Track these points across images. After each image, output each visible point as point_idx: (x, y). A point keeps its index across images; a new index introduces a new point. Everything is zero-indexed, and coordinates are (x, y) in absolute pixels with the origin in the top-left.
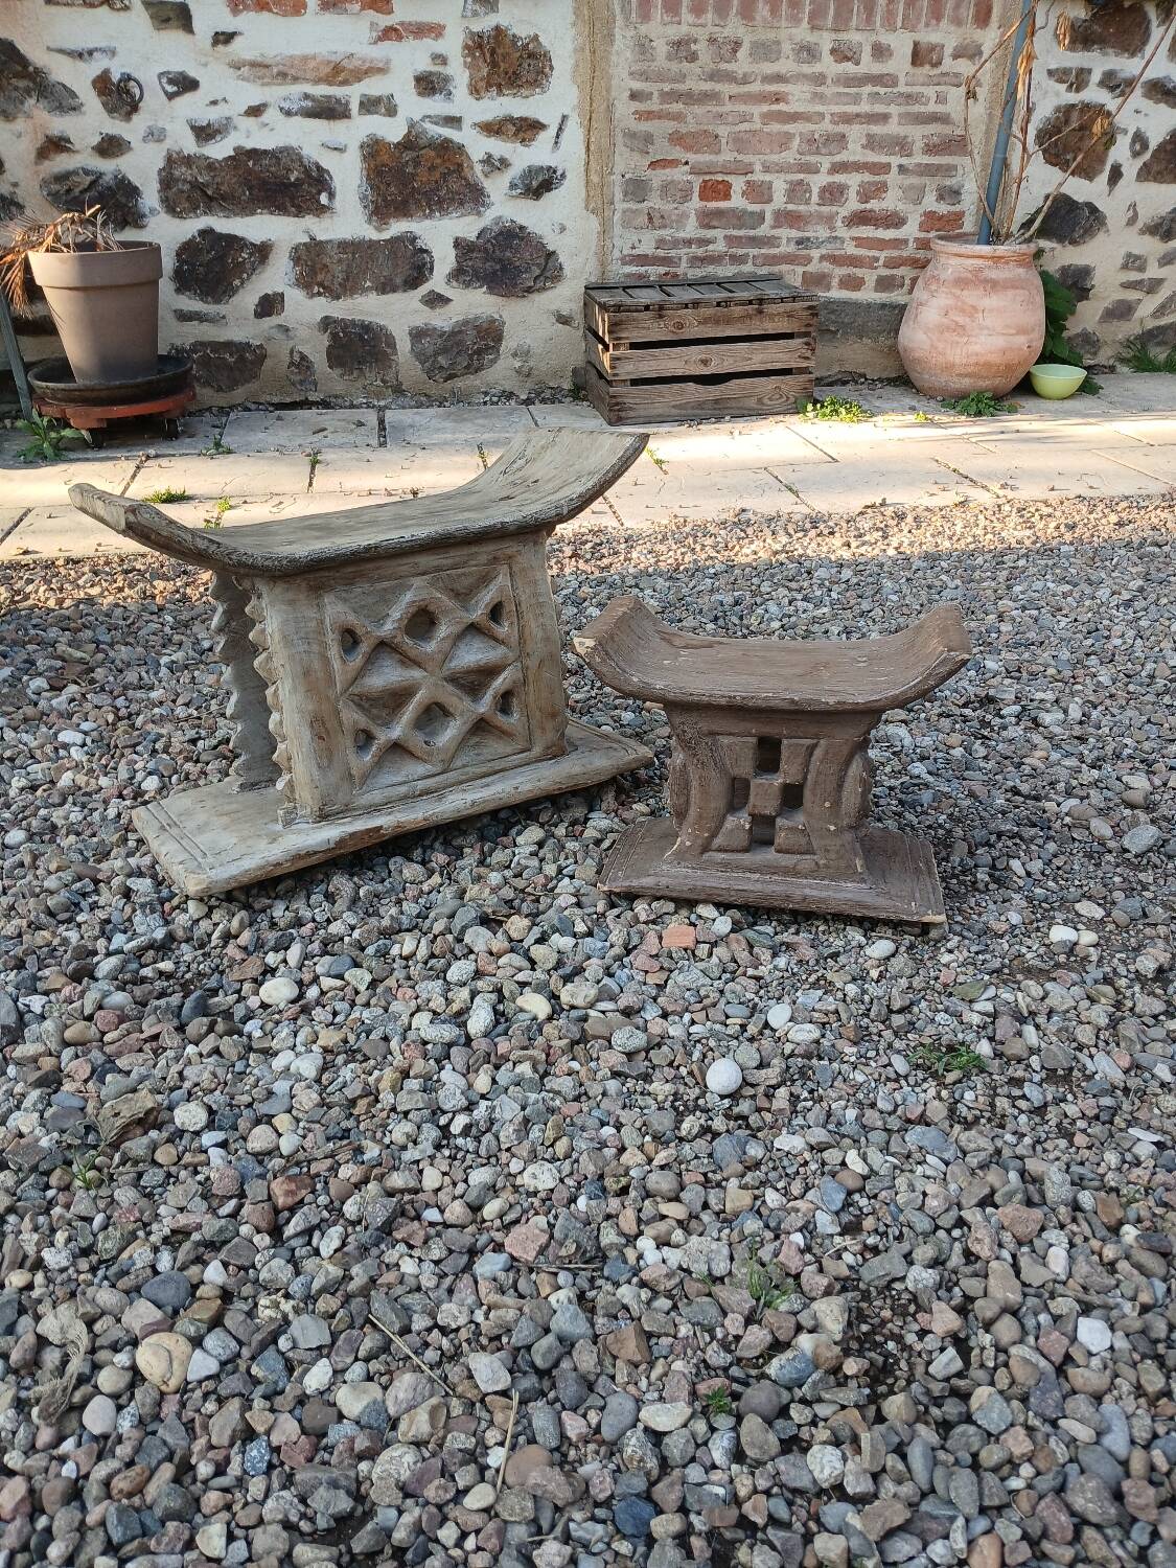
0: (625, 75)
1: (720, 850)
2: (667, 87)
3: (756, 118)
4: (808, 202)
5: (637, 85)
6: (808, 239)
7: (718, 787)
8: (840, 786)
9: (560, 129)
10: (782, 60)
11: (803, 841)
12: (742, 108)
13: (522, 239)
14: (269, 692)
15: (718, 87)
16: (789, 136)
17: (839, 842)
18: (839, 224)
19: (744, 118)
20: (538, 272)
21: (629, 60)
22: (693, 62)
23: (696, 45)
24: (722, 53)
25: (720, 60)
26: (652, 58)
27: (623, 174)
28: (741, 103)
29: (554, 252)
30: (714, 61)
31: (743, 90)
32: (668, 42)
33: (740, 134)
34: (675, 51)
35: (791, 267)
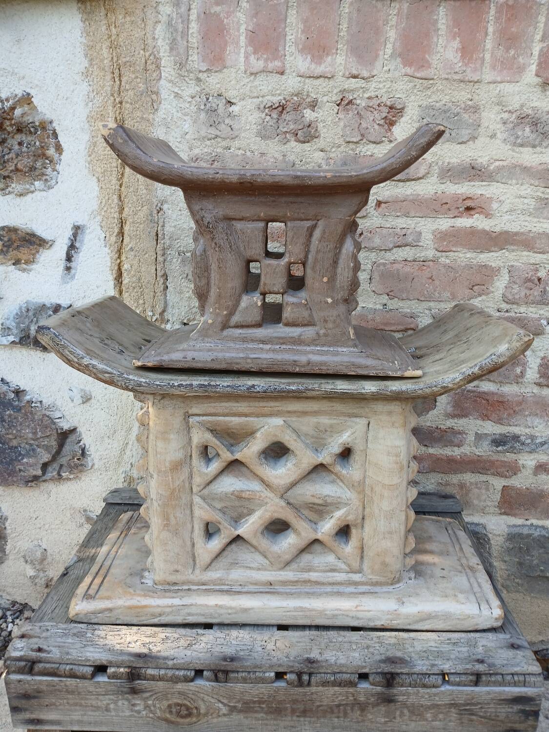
4: (519, 379)
6: (516, 438)
9: (72, 247)
10: (482, 141)
12: (401, 222)
13: (19, 409)
19: (404, 240)
20: (46, 457)
21: (187, 137)
22: (308, 142)
23: (314, 111)
24: (364, 125)
25: (360, 138)
26: (232, 132)
27: (185, 321)
28: (398, 214)
29: (73, 431)
30: (348, 140)
31: (403, 192)
32: (262, 106)
33: (396, 266)
34: (275, 121)
35: (483, 478)
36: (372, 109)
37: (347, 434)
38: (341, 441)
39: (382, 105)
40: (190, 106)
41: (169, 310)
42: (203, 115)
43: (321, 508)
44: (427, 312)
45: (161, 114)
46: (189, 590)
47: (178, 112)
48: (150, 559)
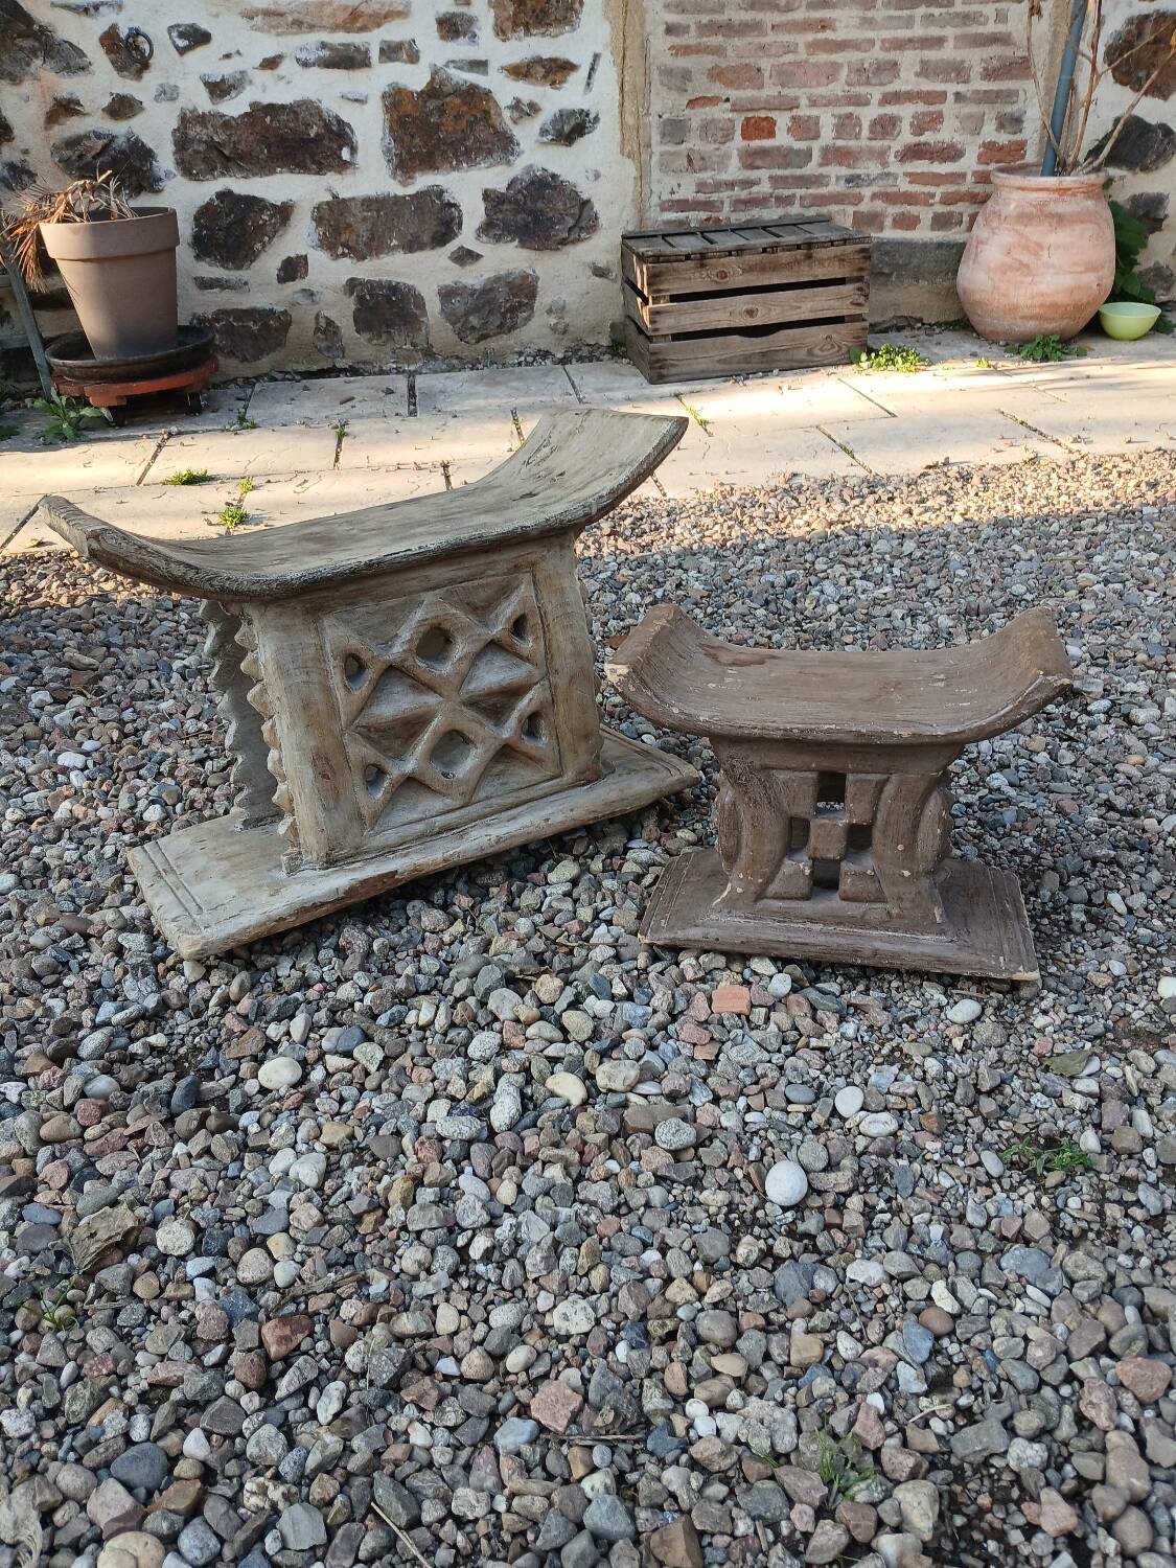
0: (659, 7)
1: (776, 897)
2: (705, 19)
3: (801, 48)
4: (857, 137)
5: (673, 18)
6: (859, 176)
7: (774, 828)
8: (915, 827)
9: (592, 69)
11: (873, 887)
12: (786, 38)
13: (555, 188)
14: (266, 727)
15: (760, 16)
16: (836, 67)
17: (914, 889)
18: (892, 159)
19: (789, 49)
20: (571, 222)
27: (660, 114)
28: (785, 33)
29: (588, 201)
31: (786, 18)
33: (784, 66)
35: (841, 207)
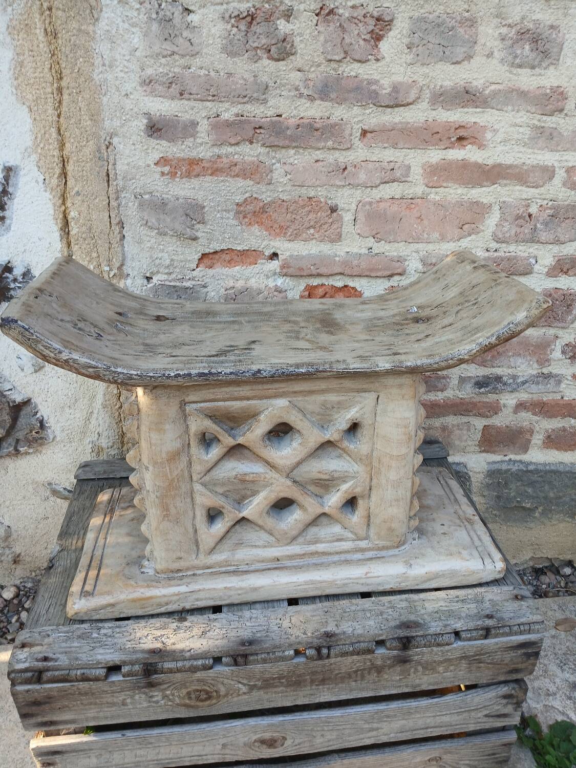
0: (131, 84)
2: (229, 112)
3: (417, 173)
5: (162, 107)
6: (498, 379)
9: (4, 192)
10: (477, 61)
12: (389, 155)
15: (339, 113)
16: (479, 210)
18: (557, 354)
19: (392, 175)
21: (138, 54)
22: (283, 60)
23: (289, 22)
24: (347, 40)
25: (343, 55)
26: (191, 48)
27: (148, 275)
28: (386, 145)
29: (27, 402)
30: (329, 57)
31: (391, 119)
32: (227, 16)
33: (382, 205)
34: (243, 34)
35: (465, 419)
36: (356, 21)
37: (355, 410)
38: (349, 416)
39: (368, 15)
40: (139, 14)
41: (128, 263)
42: (155, 26)
43: (327, 483)
44: (414, 254)
45: (103, 25)
46: (194, 575)
47: (124, 21)
48: (148, 548)
